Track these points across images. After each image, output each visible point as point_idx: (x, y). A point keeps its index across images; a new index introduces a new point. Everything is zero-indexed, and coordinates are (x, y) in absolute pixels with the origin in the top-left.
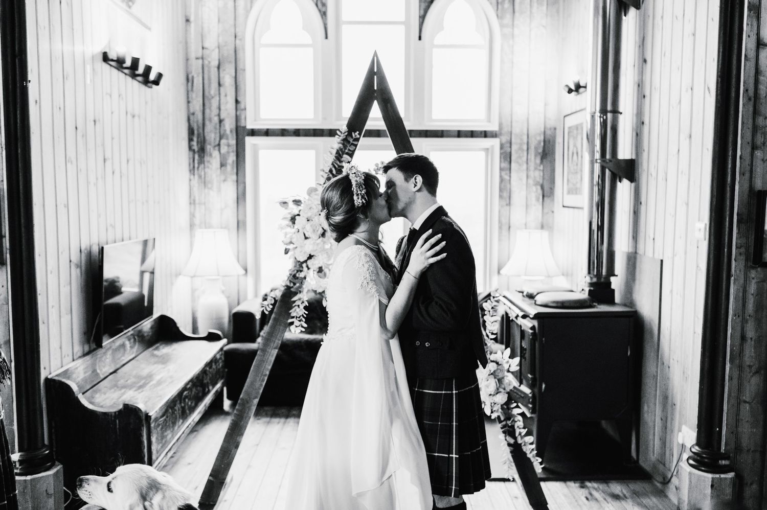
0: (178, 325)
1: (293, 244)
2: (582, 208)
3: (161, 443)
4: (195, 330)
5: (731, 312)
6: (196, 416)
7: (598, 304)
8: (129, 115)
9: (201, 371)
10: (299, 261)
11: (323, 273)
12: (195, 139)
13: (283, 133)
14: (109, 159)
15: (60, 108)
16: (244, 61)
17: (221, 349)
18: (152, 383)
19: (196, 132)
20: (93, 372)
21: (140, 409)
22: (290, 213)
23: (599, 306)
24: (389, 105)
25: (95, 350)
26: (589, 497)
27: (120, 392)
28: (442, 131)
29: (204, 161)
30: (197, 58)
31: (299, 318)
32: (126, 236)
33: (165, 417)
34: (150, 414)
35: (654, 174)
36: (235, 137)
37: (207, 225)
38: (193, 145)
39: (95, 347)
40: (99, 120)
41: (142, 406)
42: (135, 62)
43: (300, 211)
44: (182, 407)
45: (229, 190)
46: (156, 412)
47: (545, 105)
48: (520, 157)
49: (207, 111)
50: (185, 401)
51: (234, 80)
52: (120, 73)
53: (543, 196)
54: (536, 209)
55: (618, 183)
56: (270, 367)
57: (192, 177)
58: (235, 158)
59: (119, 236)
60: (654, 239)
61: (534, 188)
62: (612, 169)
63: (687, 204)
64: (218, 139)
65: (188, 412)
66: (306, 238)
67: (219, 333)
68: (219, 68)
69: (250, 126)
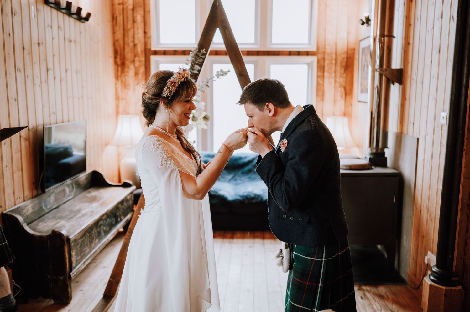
0: (104, 177)
2: (366, 102)
3: (80, 255)
5: (463, 175)
6: (110, 236)
7: (375, 167)
8: (66, 40)
9: (114, 207)
12: (119, 57)
13: (175, 53)
14: (51, 69)
15: (9, 34)
16: (149, 5)
17: (131, 193)
18: (78, 216)
19: (119, 53)
20: (39, 208)
21: (62, 234)
24: (226, 30)
25: (41, 194)
26: (363, 296)
27: (56, 222)
28: (279, 52)
29: (124, 71)
30: (119, 4)
32: (66, 119)
33: (83, 238)
34: (70, 237)
35: (415, 79)
36: (144, 55)
37: (127, 113)
38: (117, 61)
39: (41, 192)
40: (42, 43)
41: (64, 232)
42: (69, 4)
44: (98, 231)
46: (75, 236)
47: (348, 33)
48: (330, 69)
49: (126, 39)
50: (100, 226)
51: (143, 17)
52: (59, 13)
53: (346, 95)
54: (341, 103)
55: (392, 86)
57: (117, 82)
58: (144, 69)
59: (60, 119)
60: (413, 124)
61: (339, 89)
62: (387, 76)
63: (436, 100)
64: (133, 57)
65: (103, 234)
67: (131, 182)
68: (133, 10)
69: (153, 49)
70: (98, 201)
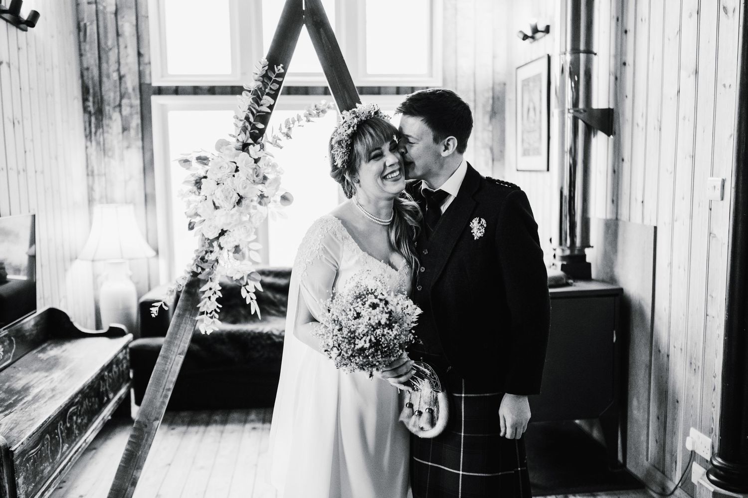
0: (72, 320)
1: (200, 216)
3: (34, 481)
4: (98, 325)
7: (574, 281)
9: (96, 377)
10: (208, 239)
11: (240, 253)
12: (91, 99)
13: (196, 91)
16: (147, 6)
17: (125, 347)
18: (26, 400)
19: (91, 91)
22: (193, 175)
23: (574, 284)
24: (322, 30)
28: (379, 88)
29: (102, 124)
30: (89, 3)
31: (211, 313)
33: (38, 446)
34: (12, 449)
35: (642, 124)
36: (138, 96)
37: (108, 200)
38: (89, 106)
43: (207, 171)
44: (67, 428)
45: (134, 159)
46: (22, 443)
47: (494, 57)
49: (104, 66)
50: (71, 418)
51: (135, 28)
53: (493, 160)
55: (594, 136)
56: (174, 379)
57: (89, 144)
58: (139, 121)
60: (643, 202)
61: (483, 152)
62: (585, 120)
64: (118, 99)
65: (77, 432)
66: (216, 208)
67: (123, 327)
68: (116, 14)
69: (155, 84)
70: (64, 367)
